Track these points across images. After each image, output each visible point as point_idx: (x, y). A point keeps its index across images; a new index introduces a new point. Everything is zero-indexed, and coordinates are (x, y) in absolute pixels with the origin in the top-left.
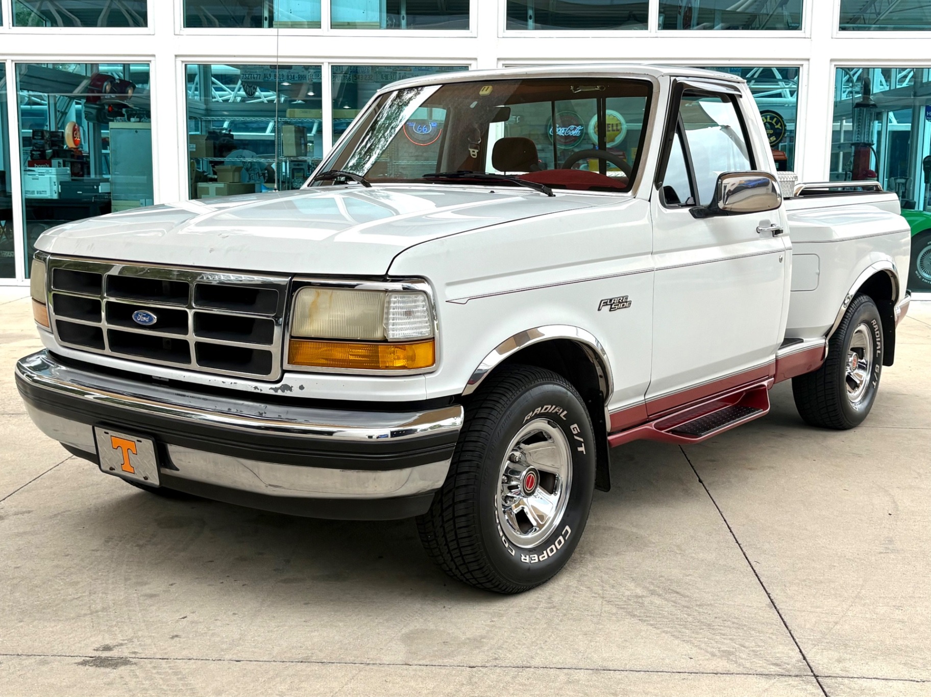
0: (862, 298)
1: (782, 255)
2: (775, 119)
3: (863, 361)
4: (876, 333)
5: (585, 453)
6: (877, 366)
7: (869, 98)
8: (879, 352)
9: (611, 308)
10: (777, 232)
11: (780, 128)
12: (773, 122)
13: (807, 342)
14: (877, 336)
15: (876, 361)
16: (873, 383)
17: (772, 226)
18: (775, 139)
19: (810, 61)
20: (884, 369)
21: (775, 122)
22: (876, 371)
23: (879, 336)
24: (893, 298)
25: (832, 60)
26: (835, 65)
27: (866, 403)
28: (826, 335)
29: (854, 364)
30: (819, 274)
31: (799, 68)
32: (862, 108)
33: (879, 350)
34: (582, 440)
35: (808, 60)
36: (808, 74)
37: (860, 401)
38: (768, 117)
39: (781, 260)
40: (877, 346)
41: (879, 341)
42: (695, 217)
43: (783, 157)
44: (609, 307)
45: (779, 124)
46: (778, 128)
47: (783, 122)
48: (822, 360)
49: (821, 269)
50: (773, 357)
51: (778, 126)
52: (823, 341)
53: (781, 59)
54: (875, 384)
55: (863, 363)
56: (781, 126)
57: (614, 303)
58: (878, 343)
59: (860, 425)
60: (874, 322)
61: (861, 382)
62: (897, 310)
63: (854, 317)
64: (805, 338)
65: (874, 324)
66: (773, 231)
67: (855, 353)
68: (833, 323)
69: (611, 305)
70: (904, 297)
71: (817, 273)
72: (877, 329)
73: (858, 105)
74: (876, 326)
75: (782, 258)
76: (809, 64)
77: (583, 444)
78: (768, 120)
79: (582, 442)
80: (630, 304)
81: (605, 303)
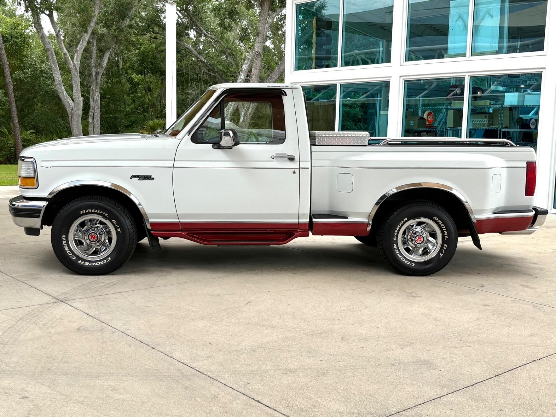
4: (441, 225)
5: (120, 232)
6: (445, 245)
9: (139, 180)
10: (292, 159)
15: (444, 242)
16: (441, 254)
17: (288, 156)
22: (444, 248)
23: (444, 227)
28: (369, 218)
29: (419, 240)
30: (353, 184)
33: (446, 236)
39: (294, 173)
40: (445, 233)
42: (213, 148)
48: (367, 231)
50: (306, 221)
52: (366, 220)
61: (430, 252)
64: (351, 217)
65: (436, 219)
66: (288, 159)
68: (370, 211)
71: (351, 184)
72: (440, 223)
75: (296, 172)
77: (119, 228)
80: (153, 179)
81: (135, 176)
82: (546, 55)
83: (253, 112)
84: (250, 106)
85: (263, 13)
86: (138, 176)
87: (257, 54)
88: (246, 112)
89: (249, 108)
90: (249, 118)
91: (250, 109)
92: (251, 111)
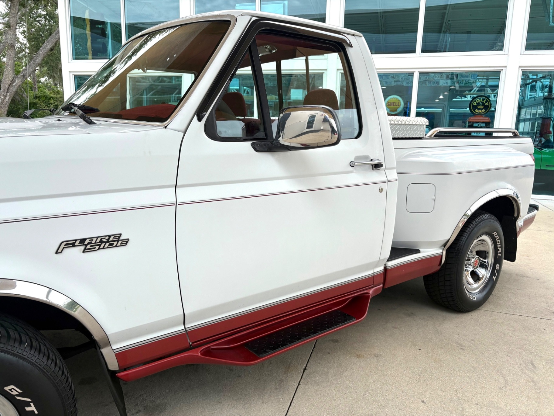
0: (484, 216)
1: (384, 186)
2: (485, 100)
3: (486, 260)
4: (497, 241)
5: (36, 412)
6: (497, 265)
7: (551, 95)
8: (500, 255)
9: (85, 249)
10: (377, 166)
11: (488, 105)
12: (484, 102)
13: (424, 252)
14: (498, 244)
15: (497, 261)
16: (493, 277)
17: (371, 160)
18: (484, 111)
19: (507, 67)
20: (506, 263)
21: (485, 102)
22: (497, 268)
23: (500, 243)
24: (516, 215)
25: (520, 67)
26: (522, 70)
27: (484, 293)
28: (445, 245)
29: (475, 264)
30: (435, 200)
31: (500, 71)
32: (547, 100)
33: (499, 253)
34: (29, 400)
35: (506, 67)
36: (505, 75)
37: (480, 291)
38: (481, 99)
39: (381, 190)
40: (498, 250)
41: (499, 247)
42: (256, 150)
43: (488, 120)
44: (82, 248)
45: (488, 103)
46: (487, 105)
47: (490, 102)
48: (439, 265)
49: (436, 196)
50: (382, 268)
51: (487, 104)
52: (441, 251)
53: (490, 67)
54: (494, 278)
55: (485, 262)
56: (489, 104)
57: (89, 243)
58: (499, 249)
59: (480, 308)
60: (495, 234)
61: (483, 277)
62: (520, 223)
63: (473, 231)
64: (422, 249)
65: (495, 235)
66: (372, 165)
67: (477, 256)
68: (449, 238)
69: (86, 245)
70: (527, 213)
71: (433, 199)
72: (497, 239)
73: (545, 98)
74: (498, 236)
75: (382, 189)
76: (506, 69)
77: (32, 404)
78: (481, 101)
79: (30, 402)
80: (126, 242)
81: (71, 244)
82: (327, 59)
83: (10, 101)
84: (7, 94)
85: (14, 7)
86: (82, 241)
87: (11, 46)
88: (3, 100)
89: (6, 97)
90: (6, 105)
91: (8, 98)
92: (9, 99)
